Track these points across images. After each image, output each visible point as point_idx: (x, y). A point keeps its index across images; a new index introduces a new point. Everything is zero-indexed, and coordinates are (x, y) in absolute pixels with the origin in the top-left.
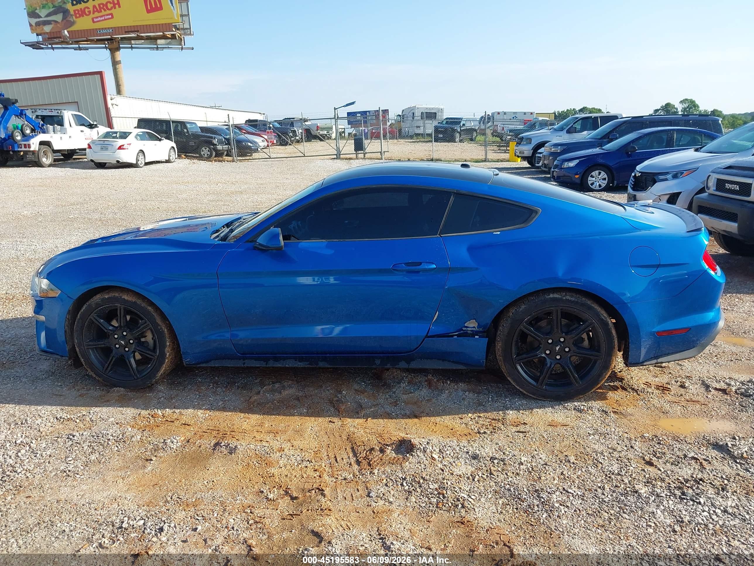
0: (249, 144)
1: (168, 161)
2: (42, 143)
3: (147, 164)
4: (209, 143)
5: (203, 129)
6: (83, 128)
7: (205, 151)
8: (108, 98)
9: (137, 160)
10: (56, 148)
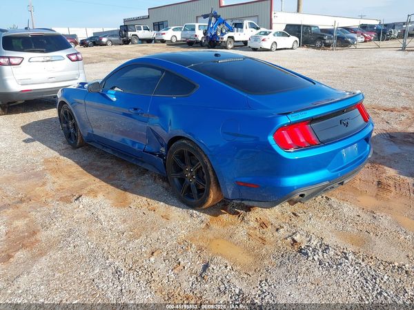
0: (350, 40)
1: (292, 49)
2: (229, 37)
3: (277, 50)
4: (321, 38)
5: (322, 30)
6: (253, 29)
7: (318, 44)
8: (273, 12)
9: (272, 47)
10: (236, 40)
